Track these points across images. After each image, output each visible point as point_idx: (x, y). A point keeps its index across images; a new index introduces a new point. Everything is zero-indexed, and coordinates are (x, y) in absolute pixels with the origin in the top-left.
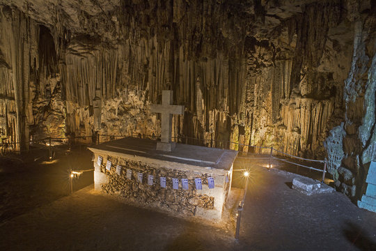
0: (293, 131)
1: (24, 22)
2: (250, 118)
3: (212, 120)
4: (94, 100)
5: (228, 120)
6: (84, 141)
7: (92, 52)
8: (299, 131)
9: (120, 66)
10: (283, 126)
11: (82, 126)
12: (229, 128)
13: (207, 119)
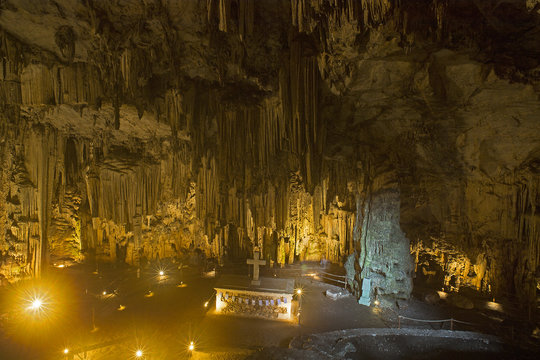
0: (333, 238)
1: (52, 136)
2: (294, 229)
3: (260, 235)
4: (135, 217)
5: (275, 234)
6: (108, 258)
7: (133, 168)
8: (338, 239)
9: (162, 181)
10: (324, 233)
11: (106, 240)
12: (276, 242)
13: (256, 235)
